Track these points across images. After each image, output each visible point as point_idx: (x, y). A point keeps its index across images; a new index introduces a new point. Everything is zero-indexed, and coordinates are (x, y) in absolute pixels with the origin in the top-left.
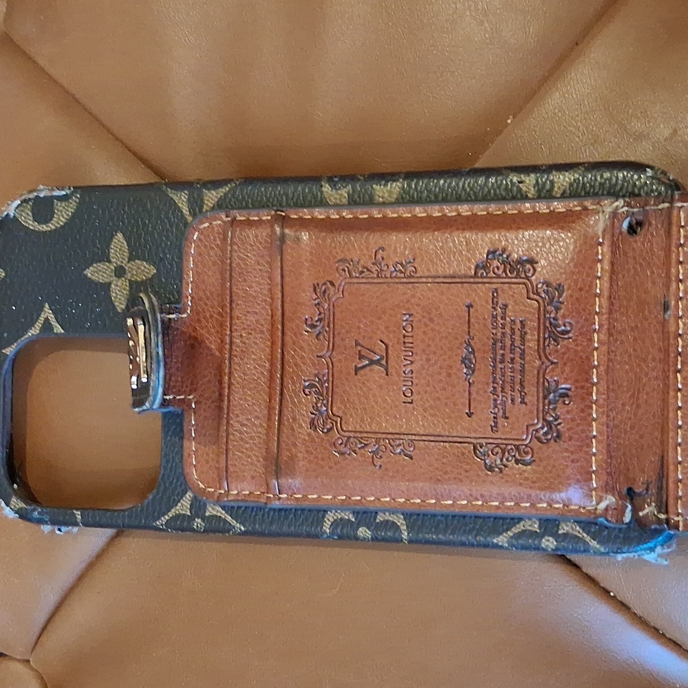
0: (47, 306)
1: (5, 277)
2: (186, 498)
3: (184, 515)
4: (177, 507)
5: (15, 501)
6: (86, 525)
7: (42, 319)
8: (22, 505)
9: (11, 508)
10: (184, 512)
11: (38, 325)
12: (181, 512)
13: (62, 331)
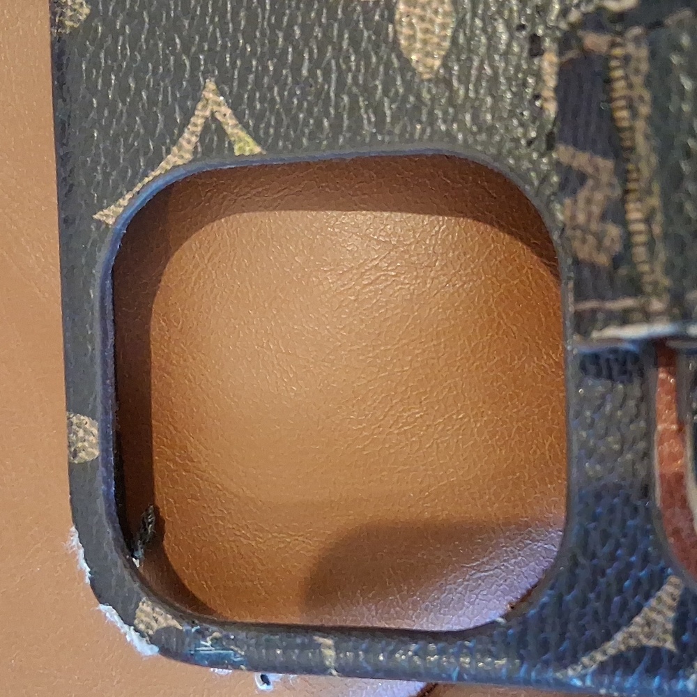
0: (211, 85)
1: (90, 17)
2: (660, 600)
3: (657, 650)
4: (632, 629)
5: (149, 609)
6: (347, 671)
7: (198, 121)
8: (166, 620)
9: (136, 630)
10: (652, 643)
11: (189, 139)
12: (645, 641)
13: (257, 150)
